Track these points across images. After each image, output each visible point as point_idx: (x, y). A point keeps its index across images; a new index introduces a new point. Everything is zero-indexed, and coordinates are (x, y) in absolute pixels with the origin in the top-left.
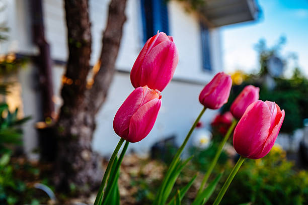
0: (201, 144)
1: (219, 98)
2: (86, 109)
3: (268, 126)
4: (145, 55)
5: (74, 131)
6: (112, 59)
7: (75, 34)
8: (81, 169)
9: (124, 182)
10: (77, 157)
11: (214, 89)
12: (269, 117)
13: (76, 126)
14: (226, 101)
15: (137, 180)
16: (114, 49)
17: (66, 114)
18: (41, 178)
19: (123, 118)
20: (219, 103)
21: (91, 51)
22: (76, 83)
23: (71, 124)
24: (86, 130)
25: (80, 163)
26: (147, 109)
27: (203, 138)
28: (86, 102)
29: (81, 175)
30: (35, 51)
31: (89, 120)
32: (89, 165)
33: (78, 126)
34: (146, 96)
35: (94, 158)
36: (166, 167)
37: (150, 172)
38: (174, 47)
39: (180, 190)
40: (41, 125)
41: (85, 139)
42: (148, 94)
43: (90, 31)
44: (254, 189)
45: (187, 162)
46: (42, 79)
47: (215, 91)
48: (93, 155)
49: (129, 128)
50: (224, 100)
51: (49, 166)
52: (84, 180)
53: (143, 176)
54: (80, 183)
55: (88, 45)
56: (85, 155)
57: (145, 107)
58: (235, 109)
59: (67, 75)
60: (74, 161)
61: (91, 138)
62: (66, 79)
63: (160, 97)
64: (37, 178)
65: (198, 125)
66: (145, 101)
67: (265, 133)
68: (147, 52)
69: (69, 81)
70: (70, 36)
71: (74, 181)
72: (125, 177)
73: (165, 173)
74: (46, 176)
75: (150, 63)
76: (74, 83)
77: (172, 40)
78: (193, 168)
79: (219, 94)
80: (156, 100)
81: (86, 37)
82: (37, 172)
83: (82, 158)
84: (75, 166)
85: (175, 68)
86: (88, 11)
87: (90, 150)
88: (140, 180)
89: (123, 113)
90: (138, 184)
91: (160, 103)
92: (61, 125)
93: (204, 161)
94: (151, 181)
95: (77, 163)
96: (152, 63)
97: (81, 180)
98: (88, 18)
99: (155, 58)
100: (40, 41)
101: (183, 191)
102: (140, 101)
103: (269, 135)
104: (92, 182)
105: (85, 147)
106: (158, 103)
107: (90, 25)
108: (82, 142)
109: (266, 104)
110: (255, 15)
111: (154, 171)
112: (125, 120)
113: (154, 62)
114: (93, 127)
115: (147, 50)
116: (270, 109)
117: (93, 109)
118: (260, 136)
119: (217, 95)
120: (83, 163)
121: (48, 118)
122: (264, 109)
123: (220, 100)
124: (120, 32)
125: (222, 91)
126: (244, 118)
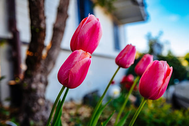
0: (114, 94)
1: (128, 60)
2: (42, 72)
3: (162, 77)
4: (80, 29)
5: (34, 86)
6: (59, 40)
7: (35, 23)
8: (37, 111)
9: (66, 119)
10: (35, 103)
11: (125, 54)
12: (163, 71)
13: (35, 83)
14: (132, 63)
15: (74, 118)
16: (60, 35)
17: (29, 75)
18: (10, 118)
19: (65, 71)
20: (129, 64)
21: (45, 35)
22: (35, 55)
23: (32, 81)
24: (41, 86)
25: (37, 107)
26: (81, 65)
27: (116, 91)
28: (41, 67)
29: (38, 115)
30: (10, 36)
31: (44, 79)
32: (43, 108)
33: (37, 83)
34: (81, 56)
35: (46, 103)
36: (93, 109)
37: (82, 113)
38: (99, 25)
39: (103, 122)
40: (13, 82)
41: (41, 92)
42: (82, 54)
43: (45, 22)
44: (148, 122)
45: (106, 105)
46: (14, 54)
47: (126, 56)
48: (46, 102)
49: (68, 78)
50: (131, 62)
51: (16, 110)
52: (40, 118)
53: (78, 115)
54: (37, 120)
55: (44, 31)
56: (41, 101)
57: (80, 63)
58: (138, 69)
59: (30, 50)
60: (33, 105)
61: (45, 90)
62: (29, 52)
63: (90, 57)
64: (8, 118)
65: (112, 82)
66: (80, 59)
67: (160, 82)
68: (81, 27)
69: (30, 54)
70: (32, 25)
71: (33, 119)
72: (67, 116)
73: (92, 113)
74: (14, 116)
75: (83, 34)
76: (34, 55)
77: (98, 20)
78: (109, 109)
79: (129, 58)
80: (87, 58)
81: (42, 26)
82: (8, 114)
83: (38, 104)
84: (34, 109)
85: (100, 38)
86: (43, 9)
87: (44, 98)
88: (76, 118)
89: (65, 68)
90: (75, 120)
91: (90, 61)
92: (25, 82)
93: (117, 105)
94: (83, 118)
95: (35, 107)
96: (84, 34)
97: (37, 118)
98: (44, 13)
99: (87, 31)
100: (13, 29)
101: (105, 123)
102: (76, 59)
103: (163, 83)
104: (45, 119)
105: (41, 96)
106: (89, 61)
107: (45, 18)
108: (39, 93)
109: (161, 62)
110: (145, 18)
111: (85, 112)
112: (65, 72)
113: (86, 34)
114: (46, 84)
115: (82, 26)
116: (164, 66)
117: (46, 72)
118: (157, 84)
119: (127, 59)
120: (39, 107)
121: (17, 78)
122: (160, 66)
123: (129, 61)
124: (64, 24)
125: (130, 56)
126: (146, 72)
